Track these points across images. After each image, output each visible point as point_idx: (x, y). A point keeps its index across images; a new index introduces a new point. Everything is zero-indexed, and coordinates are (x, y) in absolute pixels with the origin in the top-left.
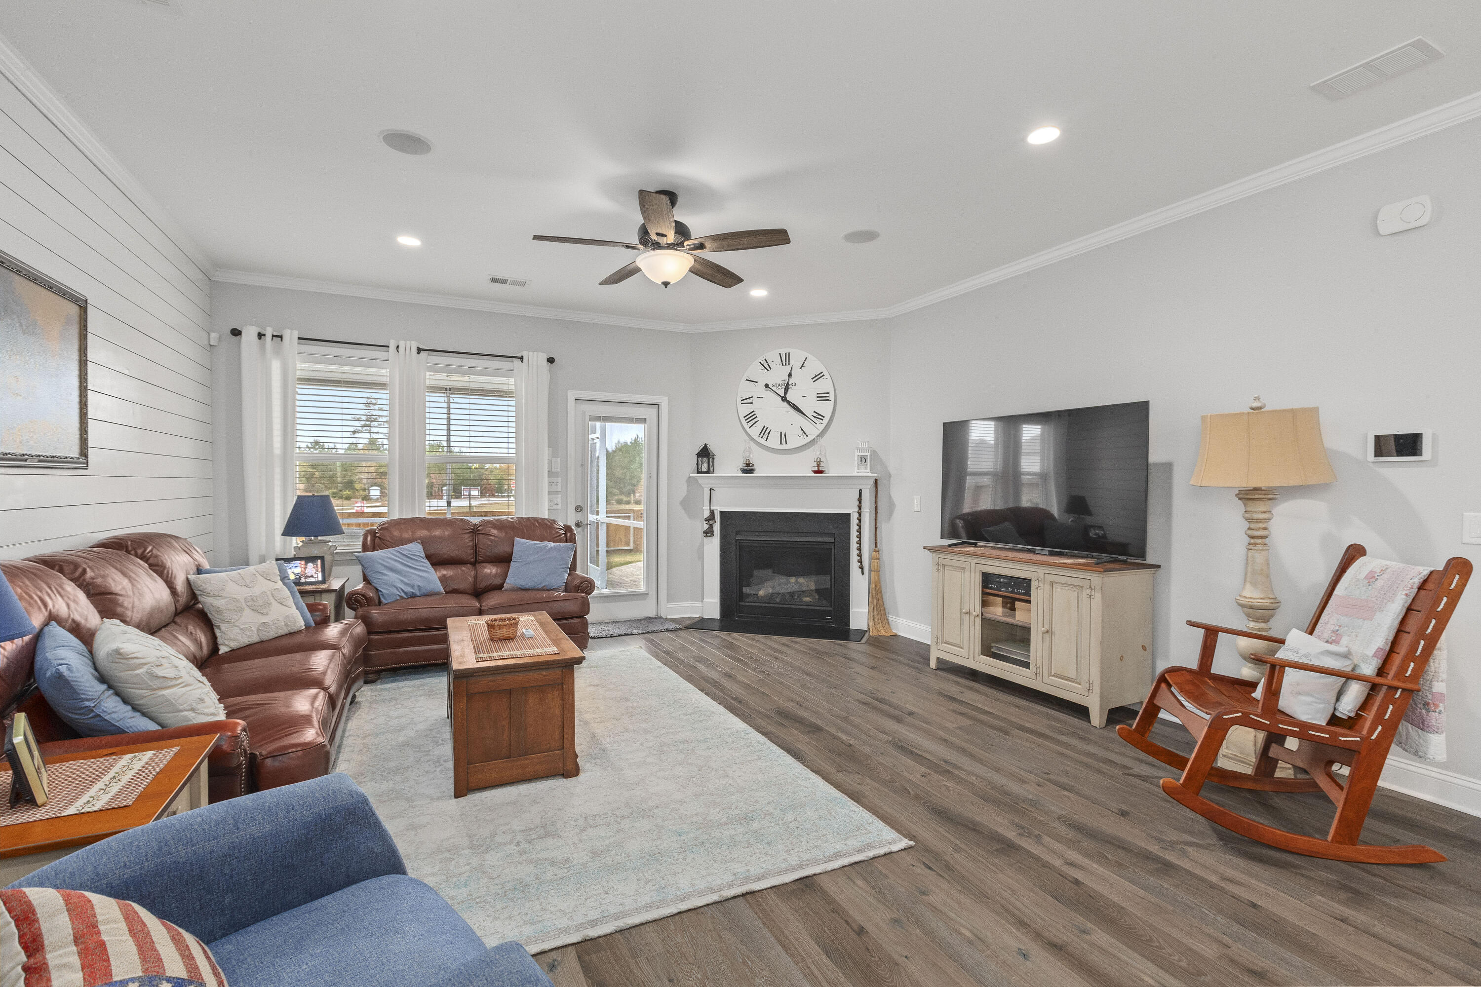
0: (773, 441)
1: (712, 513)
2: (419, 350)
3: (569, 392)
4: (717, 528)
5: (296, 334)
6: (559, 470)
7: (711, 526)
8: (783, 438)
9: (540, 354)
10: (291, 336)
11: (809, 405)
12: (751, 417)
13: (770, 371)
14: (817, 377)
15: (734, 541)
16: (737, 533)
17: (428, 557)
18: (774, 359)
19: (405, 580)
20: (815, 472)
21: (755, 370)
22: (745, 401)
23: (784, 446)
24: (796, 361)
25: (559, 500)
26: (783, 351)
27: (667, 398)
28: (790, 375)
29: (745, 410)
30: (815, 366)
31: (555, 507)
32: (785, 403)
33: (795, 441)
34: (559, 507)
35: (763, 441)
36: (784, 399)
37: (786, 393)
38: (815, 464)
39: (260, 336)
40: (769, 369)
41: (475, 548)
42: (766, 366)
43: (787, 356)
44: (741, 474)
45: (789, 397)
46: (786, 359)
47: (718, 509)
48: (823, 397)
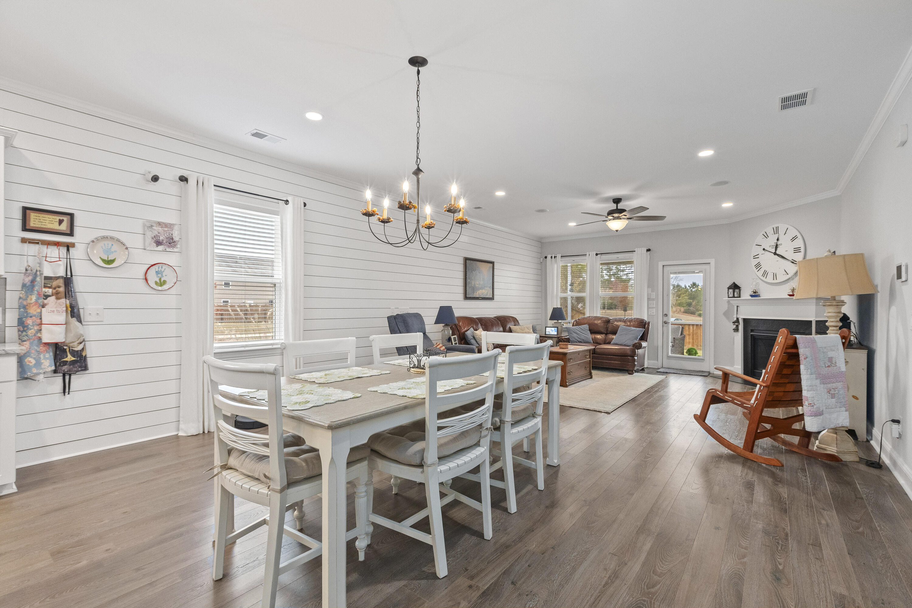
0: (770, 279)
1: (738, 319)
2: (597, 254)
3: (659, 262)
4: (741, 327)
5: (560, 256)
6: (654, 298)
7: (737, 326)
8: (775, 276)
9: (643, 248)
10: (559, 256)
11: (790, 255)
12: (758, 266)
13: (768, 238)
14: (794, 239)
15: (750, 335)
16: (752, 331)
17: (590, 330)
18: (770, 231)
19: (579, 337)
20: (790, 295)
21: (760, 239)
22: (756, 257)
23: (775, 281)
24: (781, 231)
25: (654, 311)
26: (775, 226)
27: (714, 260)
28: (778, 240)
29: (756, 261)
30: (793, 232)
31: (652, 314)
32: (776, 256)
33: (781, 278)
34: (654, 314)
35: (764, 279)
36: (775, 254)
37: (776, 250)
38: (790, 291)
39: (552, 257)
40: (767, 237)
41: (607, 328)
42: (766, 236)
43: (777, 228)
44: (750, 298)
45: (778, 252)
46: (776, 231)
47: (741, 317)
48: (797, 250)
